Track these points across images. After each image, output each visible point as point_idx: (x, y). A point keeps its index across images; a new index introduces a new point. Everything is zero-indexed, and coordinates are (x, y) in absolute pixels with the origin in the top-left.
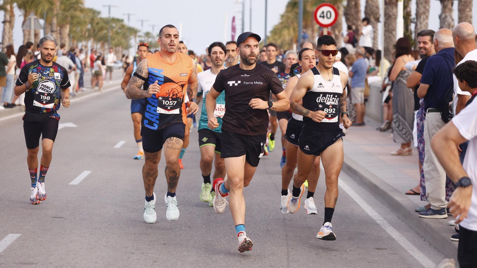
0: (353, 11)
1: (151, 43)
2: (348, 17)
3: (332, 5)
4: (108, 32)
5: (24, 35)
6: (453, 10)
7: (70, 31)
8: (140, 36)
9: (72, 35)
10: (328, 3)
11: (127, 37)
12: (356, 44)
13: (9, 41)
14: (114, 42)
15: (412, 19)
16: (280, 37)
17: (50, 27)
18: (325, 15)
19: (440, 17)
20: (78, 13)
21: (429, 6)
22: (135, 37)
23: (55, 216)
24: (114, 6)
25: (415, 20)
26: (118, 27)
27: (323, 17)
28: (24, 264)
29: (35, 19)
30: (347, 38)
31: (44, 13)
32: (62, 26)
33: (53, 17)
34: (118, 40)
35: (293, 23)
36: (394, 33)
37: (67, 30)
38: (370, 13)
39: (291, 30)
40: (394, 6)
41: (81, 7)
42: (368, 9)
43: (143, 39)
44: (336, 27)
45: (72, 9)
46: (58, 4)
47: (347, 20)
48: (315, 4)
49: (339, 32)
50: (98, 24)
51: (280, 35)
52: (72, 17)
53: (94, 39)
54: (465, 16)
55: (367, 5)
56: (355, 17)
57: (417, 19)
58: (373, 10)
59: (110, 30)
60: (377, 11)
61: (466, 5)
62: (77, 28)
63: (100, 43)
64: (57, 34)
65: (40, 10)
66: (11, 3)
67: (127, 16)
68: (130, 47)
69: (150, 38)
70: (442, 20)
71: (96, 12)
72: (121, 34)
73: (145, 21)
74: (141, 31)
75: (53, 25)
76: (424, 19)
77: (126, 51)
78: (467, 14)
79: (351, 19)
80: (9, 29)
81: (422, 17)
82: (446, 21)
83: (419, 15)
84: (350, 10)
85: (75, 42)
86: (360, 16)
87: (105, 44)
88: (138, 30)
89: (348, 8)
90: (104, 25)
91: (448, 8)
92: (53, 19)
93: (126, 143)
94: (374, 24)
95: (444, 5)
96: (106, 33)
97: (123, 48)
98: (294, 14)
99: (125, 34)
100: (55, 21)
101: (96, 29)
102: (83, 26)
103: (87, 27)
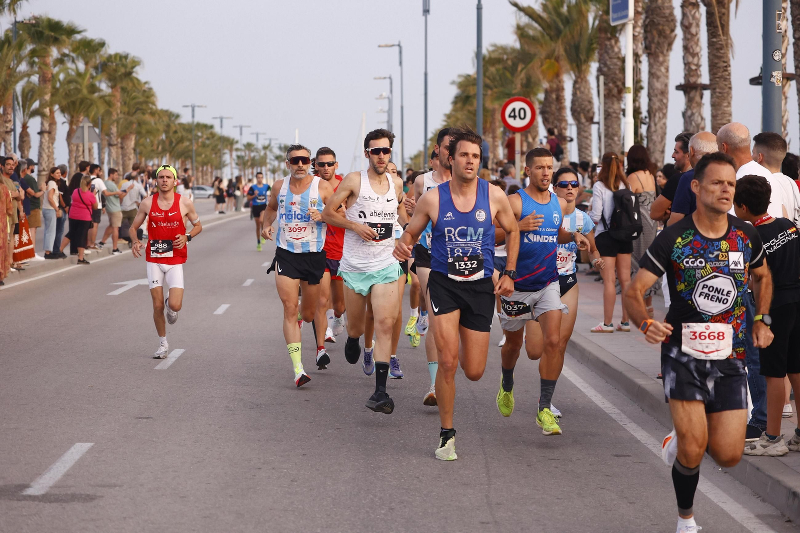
0: (553, 107)
1: (253, 159)
2: (547, 116)
3: (522, 97)
4: (191, 144)
5: (70, 152)
6: (704, 104)
7: (136, 144)
8: (237, 150)
9: (138, 150)
10: (516, 97)
11: (219, 150)
12: (561, 156)
13: (48, 160)
14: (199, 159)
15: (642, 118)
17: (107, 137)
18: (517, 114)
19: (684, 114)
20: (147, 117)
21: (667, 99)
22: (231, 151)
23: (140, 416)
24: (198, 106)
25: (647, 120)
26: (205, 136)
27: (515, 117)
28: (104, 486)
29: (89, 127)
31: (98, 119)
32: (124, 138)
33: (112, 124)
34: (206, 156)
36: (616, 138)
37: (131, 143)
38: (579, 109)
40: (615, 99)
41: (151, 109)
42: (577, 104)
43: (243, 154)
44: (530, 133)
45: (138, 112)
46: (119, 104)
47: (545, 121)
48: (498, 98)
49: (534, 139)
50: (175, 132)
52: (140, 124)
53: (170, 155)
54: (722, 113)
55: (575, 99)
56: (558, 116)
57: (650, 119)
58: (583, 106)
59: (193, 141)
60: (589, 107)
61: (723, 98)
62: (146, 139)
63: (180, 161)
64: (117, 148)
65: (93, 113)
66: (51, 104)
67: (219, 120)
68: (224, 166)
69: (253, 151)
70: (688, 119)
71: (173, 115)
72: (210, 147)
73: (246, 126)
74: (240, 142)
75: (112, 136)
76: (660, 118)
77: (219, 171)
78: (725, 110)
79: (551, 120)
80: (49, 143)
81: (657, 114)
82: (693, 120)
83: (652, 112)
84: (550, 107)
85: (143, 159)
86: (565, 115)
87: (187, 162)
88: (236, 140)
89: (545, 104)
90: (184, 134)
91: (695, 102)
92: (112, 127)
93: (230, 307)
94: (585, 126)
95: (689, 97)
96: (189, 146)
97: (214, 168)
98: (465, 112)
99: (216, 146)
100: (114, 130)
101: (174, 140)
102: (154, 137)
103: (161, 138)
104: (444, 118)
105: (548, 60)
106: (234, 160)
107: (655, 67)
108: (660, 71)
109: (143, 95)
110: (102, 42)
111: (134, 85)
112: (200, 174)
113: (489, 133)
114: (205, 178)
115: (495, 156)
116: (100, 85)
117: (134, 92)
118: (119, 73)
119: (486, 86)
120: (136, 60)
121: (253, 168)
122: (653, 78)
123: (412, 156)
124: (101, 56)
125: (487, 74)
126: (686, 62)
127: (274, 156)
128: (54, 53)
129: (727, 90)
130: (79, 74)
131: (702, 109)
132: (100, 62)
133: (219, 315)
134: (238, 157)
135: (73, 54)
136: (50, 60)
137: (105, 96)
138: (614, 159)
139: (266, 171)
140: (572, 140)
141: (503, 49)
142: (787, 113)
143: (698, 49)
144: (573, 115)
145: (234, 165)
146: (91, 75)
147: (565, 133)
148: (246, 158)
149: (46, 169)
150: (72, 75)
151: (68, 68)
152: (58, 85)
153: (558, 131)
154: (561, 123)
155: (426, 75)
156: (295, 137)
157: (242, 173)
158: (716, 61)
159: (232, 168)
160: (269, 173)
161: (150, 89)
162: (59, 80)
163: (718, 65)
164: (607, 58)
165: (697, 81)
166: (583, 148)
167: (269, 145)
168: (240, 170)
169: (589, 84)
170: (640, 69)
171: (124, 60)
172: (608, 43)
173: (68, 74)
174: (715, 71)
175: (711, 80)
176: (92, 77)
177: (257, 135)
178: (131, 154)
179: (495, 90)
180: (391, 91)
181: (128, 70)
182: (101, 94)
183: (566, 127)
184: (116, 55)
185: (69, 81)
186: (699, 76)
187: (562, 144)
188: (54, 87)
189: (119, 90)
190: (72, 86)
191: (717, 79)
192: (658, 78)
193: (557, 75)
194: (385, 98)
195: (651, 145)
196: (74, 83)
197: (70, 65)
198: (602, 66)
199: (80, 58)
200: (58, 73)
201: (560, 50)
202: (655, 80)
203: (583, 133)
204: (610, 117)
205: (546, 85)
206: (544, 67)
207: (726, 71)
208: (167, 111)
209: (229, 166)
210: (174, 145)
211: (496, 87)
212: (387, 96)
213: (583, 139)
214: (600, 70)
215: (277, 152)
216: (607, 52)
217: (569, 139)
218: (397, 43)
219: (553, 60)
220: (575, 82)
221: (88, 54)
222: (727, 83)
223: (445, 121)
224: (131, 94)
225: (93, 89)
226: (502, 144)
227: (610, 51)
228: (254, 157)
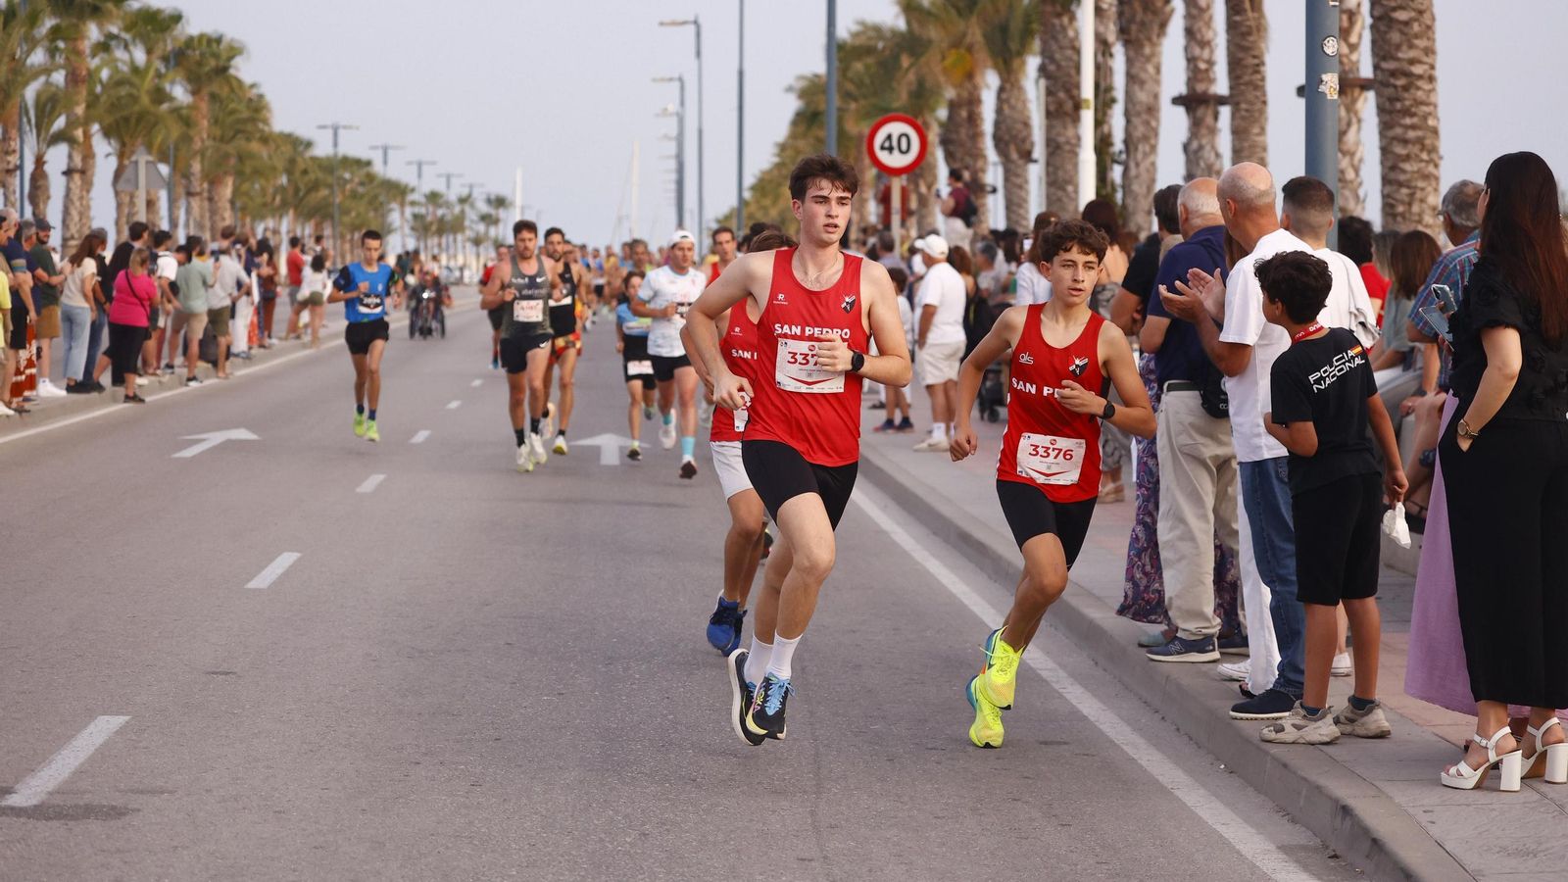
0: (963, 133)
1: (441, 220)
3: (909, 116)
4: (332, 193)
5: (119, 206)
6: (1220, 131)
7: (236, 192)
8: (413, 203)
9: (238, 204)
10: (901, 114)
11: (381, 204)
12: (973, 219)
13: (81, 220)
14: (346, 219)
15: (1114, 153)
17: (184, 181)
18: (895, 143)
19: (1186, 147)
20: (255, 146)
21: (1158, 120)
22: (402, 205)
23: (214, 670)
24: (345, 127)
25: (1124, 156)
26: (356, 180)
27: (890, 149)
28: (142, 792)
29: (148, 162)
30: (951, 203)
31: (169, 148)
32: (214, 181)
33: (193, 156)
34: (358, 215)
36: (1070, 188)
37: (227, 190)
38: (1007, 137)
40: (1068, 120)
41: (262, 131)
42: (1003, 127)
43: (423, 211)
44: (921, 176)
45: (239, 136)
46: (205, 123)
47: (949, 156)
48: (867, 115)
49: (929, 187)
50: (305, 172)
52: (241, 158)
53: (295, 212)
54: (1250, 147)
55: (1001, 118)
56: (970, 148)
57: (1128, 155)
58: (1014, 132)
59: (336, 188)
60: (1024, 133)
61: (1251, 119)
62: (253, 184)
63: (313, 220)
64: (202, 200)
65: (159, 139)
66: (86, 123)
67: (380, 153)
68: (390, 231)
69: (440, 206)
70: (1192, 156)
71: (301, 143)
72: (366, 199)
73: (427, 163)
74: (417, 190)
75: (192, 178)
76: (1145, 153)
78: (1255, 141)
79: (959, 155)
80: (81, 191)
81: (1140, 147)
82: (1201, 157)
83: (1132, 142)
84: (957, 132)
85: (248, 220)
86: (981, 146)
87: (325, 225)
88: (410, 186)
89: (949, 127)
90: (321, 175)
91: (1205, 126)
92: (192, 162)
94: (1017, 166)
95: (1194, 117)
96: (329, 195)
98: (811, 140)
99: (376, 197)
100: (196, 167)
101: (302, 187)
102: (267, 180)
103: (279, 182)
104: (775, 150)
105: (953, 51)
106: (407, 221)
107: (1138, 64)
108: (1146, 71)
109: (248, 107)
110: (176, 13)
111: (232, 90)
112: (347, 246)
116: (171, 89)
117: (233, 101)
118: (207, 69)
119: (847, 96)
120: (236, 45)
121: (440, 237)
122: (1134, 83)
124: (174, 39)
125: (850, 74)
126: (1189, 56)
127: (477, 215)
128: (93, 32)
129: (1259, 106)
130: (135, 69)
131: (1217, 139)
132: (173, 49)
133: (366, 494)
134: (416, 216)
135: (127, 36)
136: (86, 46)
137: (181, 108)
139: (464, 242)
140: (994, 190)
141: (877, 30)
142: (1361, 148)
143: (1209, 35)
144: (997, 146)
145: (407, 230)
146: (157, 70)
147: (982, 179)
148: (429, 218)
149: (76, 236)
150: (123, 72)
151: (116, 60)
152: (98, 89)
154: (976, 161)
155: (741, 74)
156: (515, 183)
157: (422, 246)
158: (1241, 55)
159: (403, 236)
161: (261, 97)
162: (101, 81)
163: (1245, 62)
164: (1054, 47)
165: (1208, 89)
166: (1013, 205)
167: (469, 196)
168: (418, 239)
170: (1111, 69)
171: (214, 45)
172: (1056, 21)
173: (115, 70)
174: (1239, 72)
175: (1231, 88)
176: (159, 75)
177: (448, 177)
178: (225, 209)
179: (863, 102)
180: (682, 103)
181: (222, 63)
182: (175, 104)
183: (984, 168)
184: (201, 36)
185: (118, 82)
186: (1212, 81)
187: (977, 198)
188: (92, 94)
189: (206, 98)
190: (123, 91)
191: (1243, 87)
192: (1142, 83)
193: (970, 76)
194: (671, 115)
195: (1129, 201)
196: (127, 87)
197: (120, 54)
198: (1047, 61)
199: (137, 41)
200: (99, 69)
201: (975, 34)
202: (1136, 88)
203: (1013, 179)
204: (1059, 152)
205: (950, 93)
206: (948, 62)
207: (1258, 72)
208: (289, 136)
209: (399, 233)
211: (865, 97)
212: (675, 111)
213: (1015, 190)
214: (1043, 70)
215: (484, 208)
216: (1054, 38)
217: (989, 189)
218: (692, 19)
219: (962, 51)
220: (1001, 90)
221: (153, 35)
222: (1258, 94)
223: (779, 155)
224: (227, 106)
225: (160, 96)
226: (875, 197)
227: (1060, 37)
228: (443, 216)
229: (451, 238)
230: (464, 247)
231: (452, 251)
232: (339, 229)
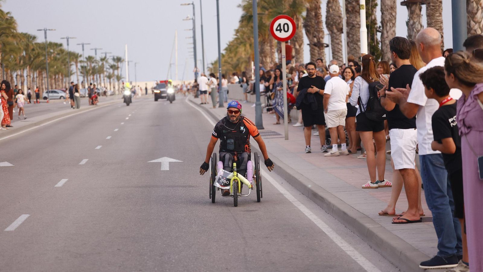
0: (313, 22)
1: (94, 68)
4: (45, 58)
6: (422, 15)
8: (81, 62)
9: (4, 65)
10: (286, 15)
11: (67, 62)
14: (52, 70)
15: (377, 27)
16: (235, 55)
18: (282, 28)
19: (407, 23)
20: (10, 39)
21: (396, 12)
22: (76, 62)
24: (49, 30)
25: (381, 28)
26: (56, 52)
27: (280, 30)
34: (57, 67)
35: (249, 39)
36: (359, 43)
38: (332, 23)
39: (248, 46)
40: (358, 14)
41: (13, 33)
42: (330, 18)
43: (85, 64)
44: (296, 41)
45: (3, 35)
47: (308, 32)
49: (300, 46)
50: (33, 50)
51: (236, 53)
52: (4, 44)
53: (29, 67)
54: (435, 22)
55: (329, 15)
56: (316, 28)
57: (383, 28)
58: (335, 20)
59: (47, 56)
60: (340, 21)
61: (435, 10)
62: (10, 55)
63: (38, 71)
67: (66, 40)
68: (71, 74)
69: (93, 62)
70: (410, 27)
71: (31, 37)
72: (61, 60)
73: (86, 44)
74: (82, 56)
76: (390, 27)
77: (67, 78)
78: (437, 19)
79: (312, 32)
81: (388, 24)
82: (414, 27)
83: (385, 22)
84: (311, 22)
85: (9, 71)
86: (321, 27)
87: (43, 72)
88: (79, 54)
89: (307, 19)
91: (415, 14)
93: (68, 181)
94: (336, 35)
95: (411, 10)
96: (44, 59)
97: (64, 76)
98: (249, 28)
99: (65, 59)
101: (32, 56)
102: (17, 54)
103: (22, 54)
104: (234, 33)
106: (79, 69)
109: (6, 23)
112: (53, 81)
113: (268, 43)
114: (57, 84)
115: (272, 60)
119: (264, 8)
121: (93, 75)
123: (213, 62)
127: (109, 65)
129: (438, 4)
131: (421, 19)
133: (59, 187)
134: (82, 67)
138: (372, 60)
139: (103, 77)
140: (328, 46)
144: (327, 27)
145: (79, 73)
147: (322, 41)
148: (88, 68)
153: (317, 39)
154: (319, 34)
156: (125, 52)
157: (86, 79)
159: (77, 76)
160: (106, 78)
161: (12, 18)
166: (336, 52)
167: (105, 57)
168: (84, 77)
169: (339, 3)
177: (96, 50)
179: (270, 10)
180: (194, 14)
183: (323, 36)
187: (321, 49)
194: (190, 19)
195: (384, 48)
203: (335, 40)
204: (354, 28)
205: (308, 5)
208: (25, 34)
209: (76, 74)
210: (32, 59)
211: (271, 8)
212: (192, 18)
213: (336, 45)
215: (112, 62)
217: (325, 45)
220: (329, 3)
223: (236, 35)
226: (277, 51)
228: (94, 66)
229: (98, 76)
230: (104, 80)
231: (99, 81)
232: (50, 73)
